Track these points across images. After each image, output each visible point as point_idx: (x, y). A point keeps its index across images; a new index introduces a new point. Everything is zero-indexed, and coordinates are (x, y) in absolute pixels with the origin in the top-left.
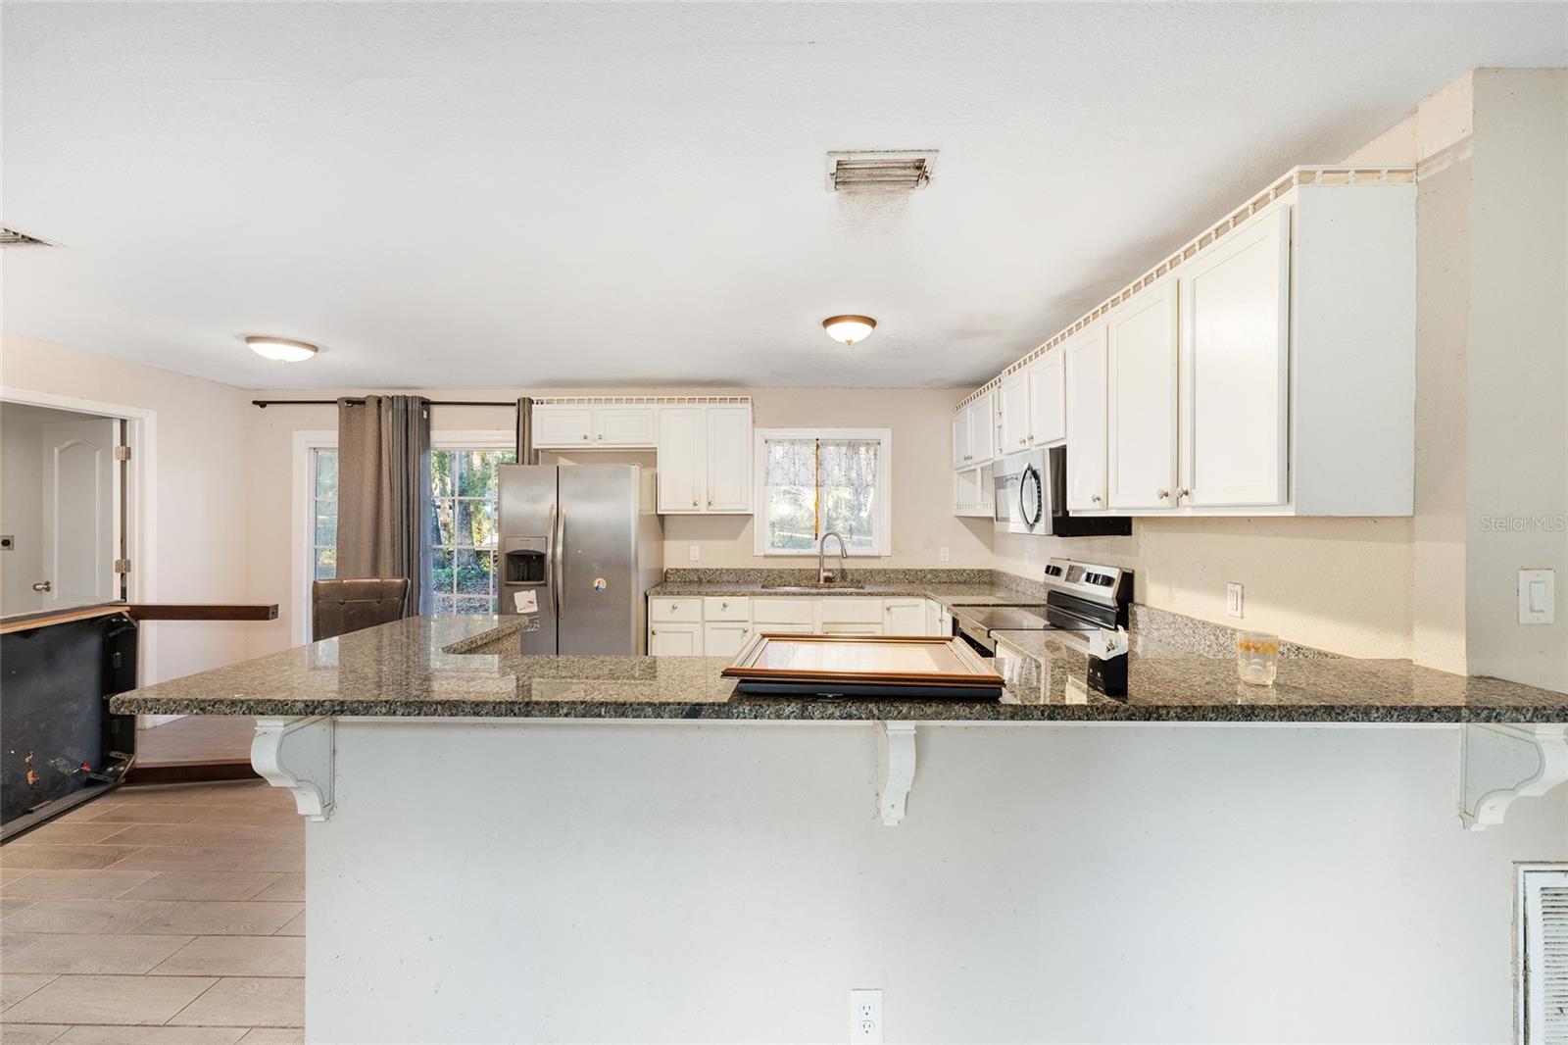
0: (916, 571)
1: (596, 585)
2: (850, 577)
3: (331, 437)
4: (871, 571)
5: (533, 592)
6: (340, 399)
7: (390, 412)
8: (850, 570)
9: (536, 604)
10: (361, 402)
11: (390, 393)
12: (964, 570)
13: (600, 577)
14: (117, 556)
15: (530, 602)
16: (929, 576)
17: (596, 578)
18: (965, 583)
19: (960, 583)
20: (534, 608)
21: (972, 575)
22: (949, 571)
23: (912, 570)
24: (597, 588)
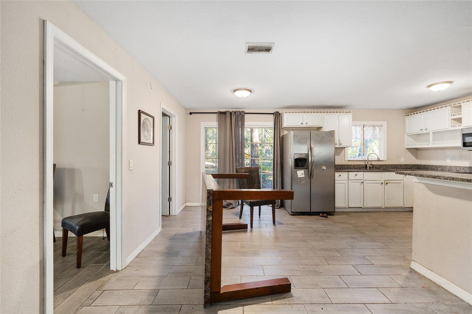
0: (395, 165)
1: (323, 168)
2: (375, 167)
3: (215, 124)
4: (381, 165)
5: (303, 171)
6: (218, 112)
7: (235, 116)
8: (375, 165)
9: (304, 174)
10: (225, 113)
11: (235, 110)
12: (409, 165)
13: (324, 166)
14: (168, 161)
15: (302, 174)
16: (399, 166)
17: (323, 166)
18: (410, 168)
19: (408, 168)
20: (303, 176)
21: (412, 166)
22: (405, 165)
23: (394, 165)
24: (323, 169)
